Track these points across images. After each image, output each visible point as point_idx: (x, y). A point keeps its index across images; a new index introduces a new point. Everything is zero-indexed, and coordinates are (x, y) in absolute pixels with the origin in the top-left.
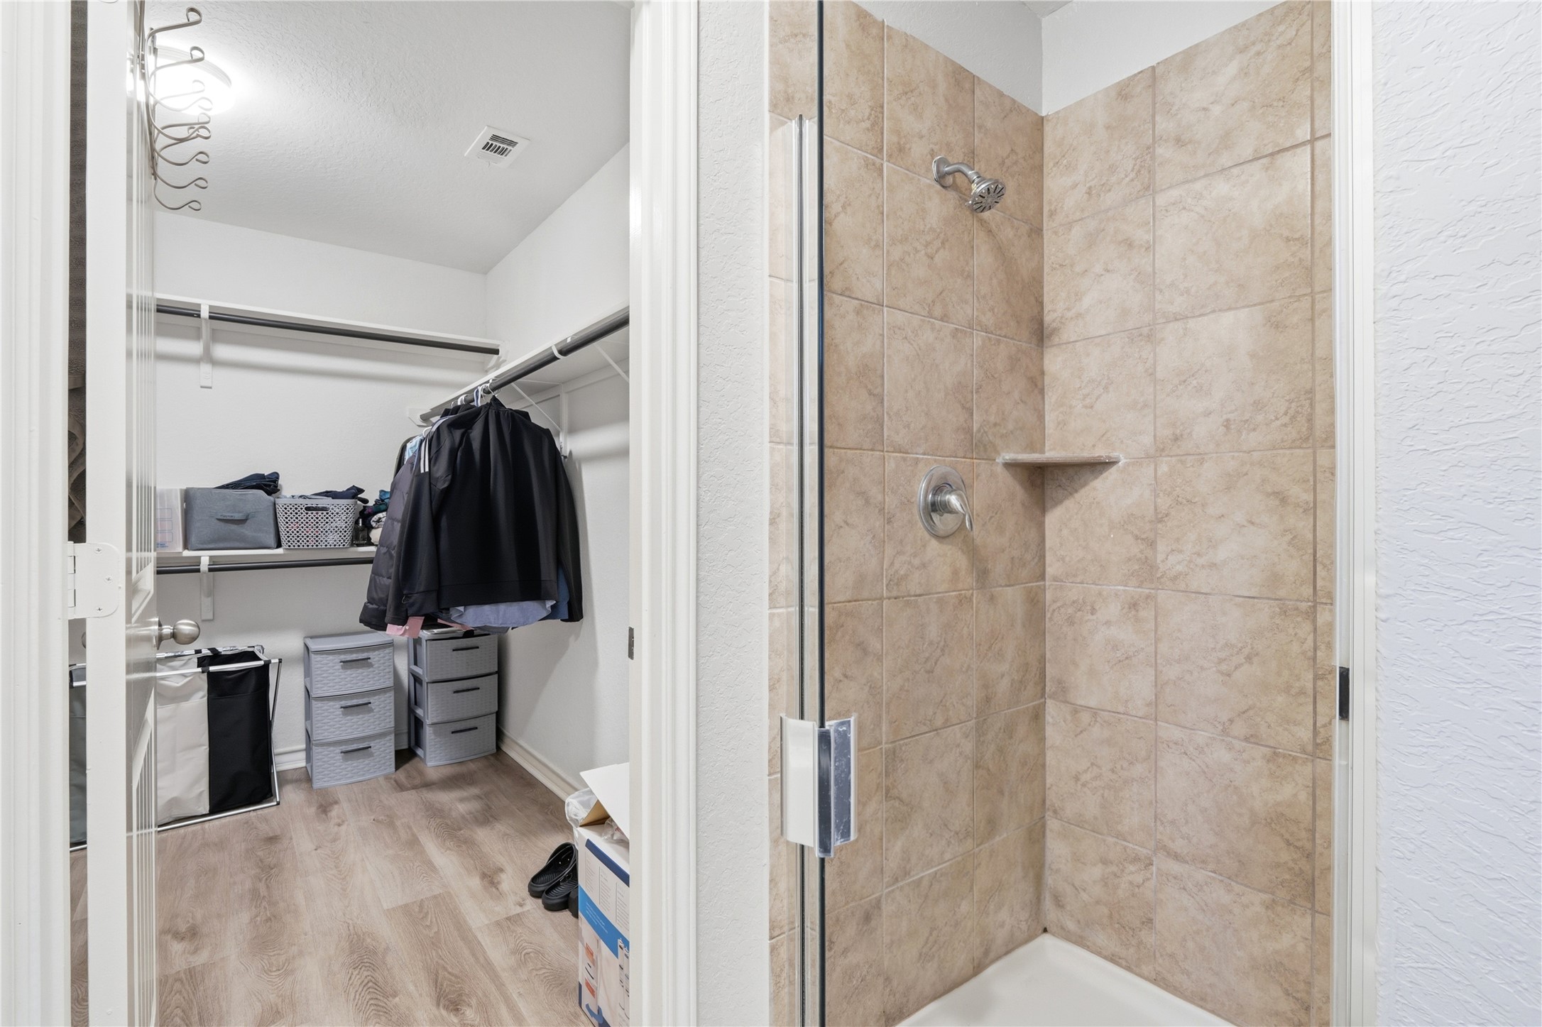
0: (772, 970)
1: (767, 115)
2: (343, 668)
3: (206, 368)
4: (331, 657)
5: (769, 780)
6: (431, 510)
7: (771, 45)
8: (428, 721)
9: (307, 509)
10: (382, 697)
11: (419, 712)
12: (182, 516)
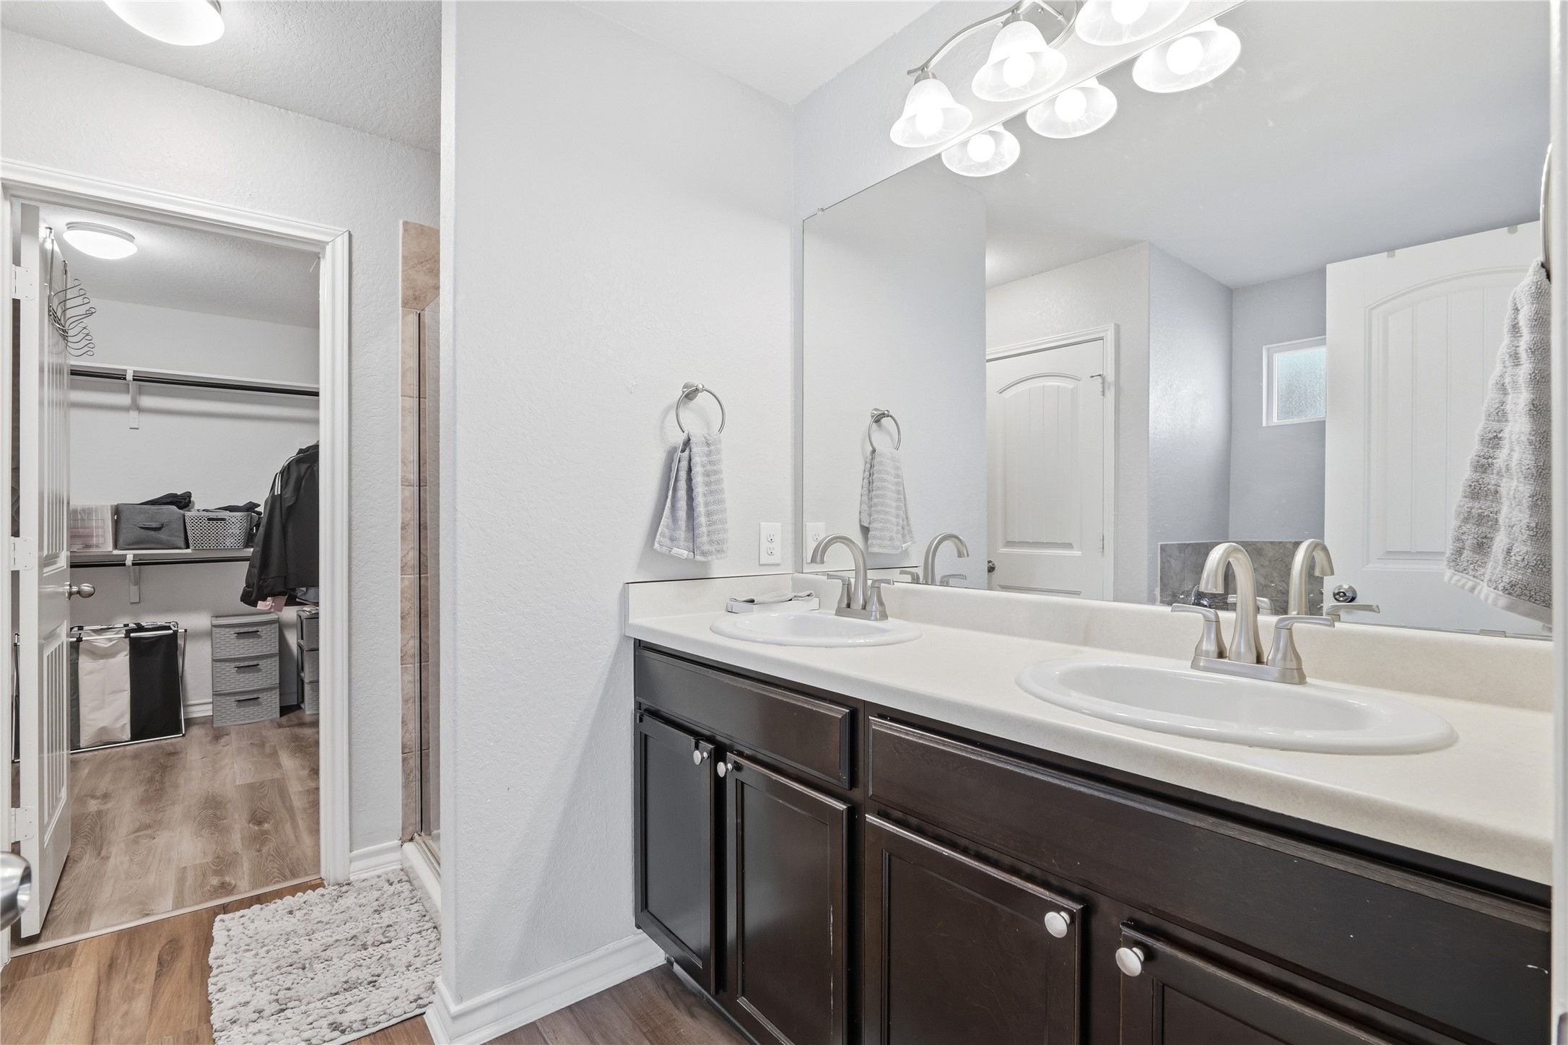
0: (404, 771)
1: (401, 309)
2: (237, 638)
3: (134, 414)
4: (227, 630)
5: (402, 668)
6: (282, 520)
7: (403, 271)
8: (306, 680)
9: (209, 519)
10: (269, 661)
11: (302, 675)
12: (112, 524)
